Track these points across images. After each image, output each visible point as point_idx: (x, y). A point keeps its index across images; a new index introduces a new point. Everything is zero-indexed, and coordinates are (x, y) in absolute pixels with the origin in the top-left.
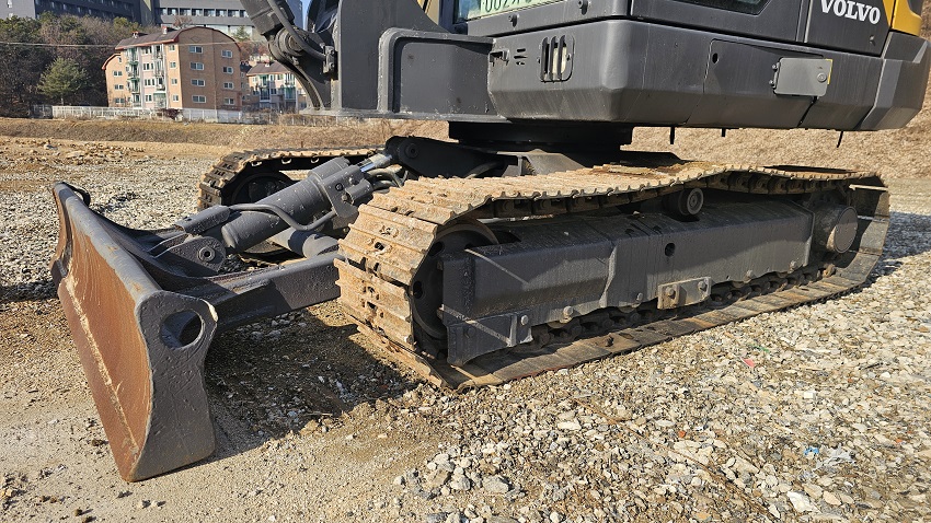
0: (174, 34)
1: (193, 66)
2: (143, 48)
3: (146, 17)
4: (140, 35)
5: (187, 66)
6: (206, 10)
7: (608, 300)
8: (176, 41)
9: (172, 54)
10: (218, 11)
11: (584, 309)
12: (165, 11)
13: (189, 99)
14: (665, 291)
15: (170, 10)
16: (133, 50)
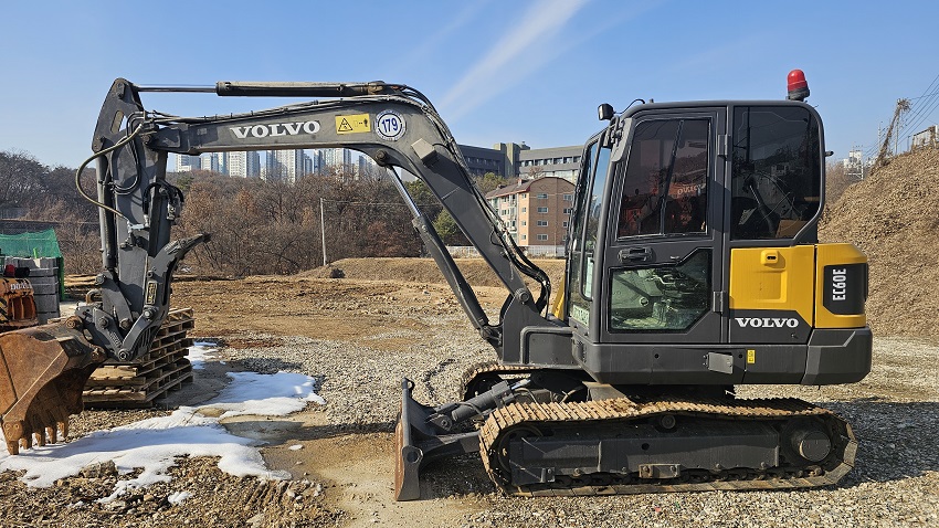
0: (527, 184)
1: (540, 210)
2: (503, 197)
3: (509, 170)
4: (502, 187)
5: (535, 210)
6: (555, 159)
7: (601, 468)
8: (528, 190)
9: (524, 201)
10: (565, 159)
11: (587, 471)
12: (523, 164)
13: (535, 238)
14: (644, 468)
15: (527, 162)
16: (496, 199)
